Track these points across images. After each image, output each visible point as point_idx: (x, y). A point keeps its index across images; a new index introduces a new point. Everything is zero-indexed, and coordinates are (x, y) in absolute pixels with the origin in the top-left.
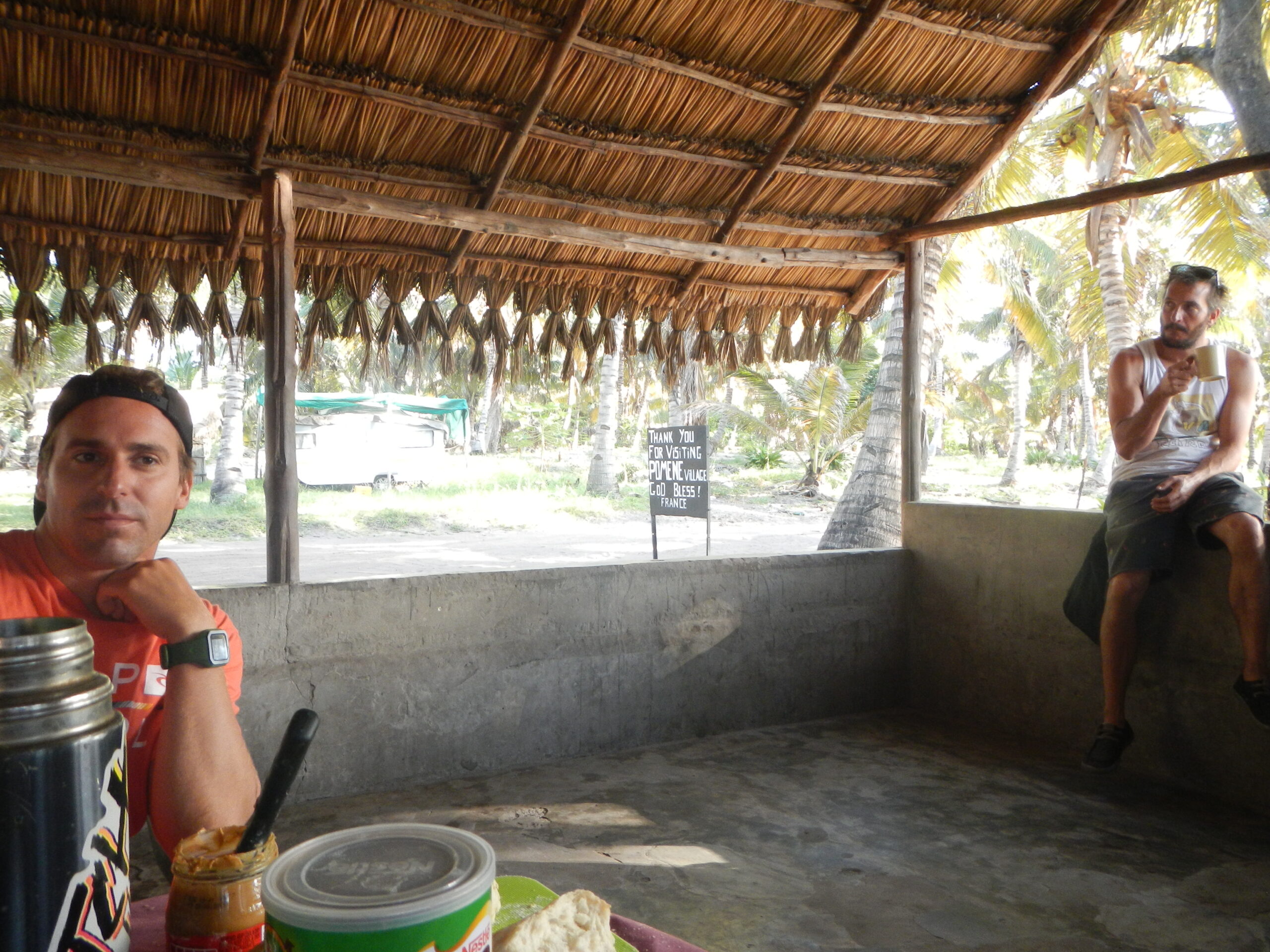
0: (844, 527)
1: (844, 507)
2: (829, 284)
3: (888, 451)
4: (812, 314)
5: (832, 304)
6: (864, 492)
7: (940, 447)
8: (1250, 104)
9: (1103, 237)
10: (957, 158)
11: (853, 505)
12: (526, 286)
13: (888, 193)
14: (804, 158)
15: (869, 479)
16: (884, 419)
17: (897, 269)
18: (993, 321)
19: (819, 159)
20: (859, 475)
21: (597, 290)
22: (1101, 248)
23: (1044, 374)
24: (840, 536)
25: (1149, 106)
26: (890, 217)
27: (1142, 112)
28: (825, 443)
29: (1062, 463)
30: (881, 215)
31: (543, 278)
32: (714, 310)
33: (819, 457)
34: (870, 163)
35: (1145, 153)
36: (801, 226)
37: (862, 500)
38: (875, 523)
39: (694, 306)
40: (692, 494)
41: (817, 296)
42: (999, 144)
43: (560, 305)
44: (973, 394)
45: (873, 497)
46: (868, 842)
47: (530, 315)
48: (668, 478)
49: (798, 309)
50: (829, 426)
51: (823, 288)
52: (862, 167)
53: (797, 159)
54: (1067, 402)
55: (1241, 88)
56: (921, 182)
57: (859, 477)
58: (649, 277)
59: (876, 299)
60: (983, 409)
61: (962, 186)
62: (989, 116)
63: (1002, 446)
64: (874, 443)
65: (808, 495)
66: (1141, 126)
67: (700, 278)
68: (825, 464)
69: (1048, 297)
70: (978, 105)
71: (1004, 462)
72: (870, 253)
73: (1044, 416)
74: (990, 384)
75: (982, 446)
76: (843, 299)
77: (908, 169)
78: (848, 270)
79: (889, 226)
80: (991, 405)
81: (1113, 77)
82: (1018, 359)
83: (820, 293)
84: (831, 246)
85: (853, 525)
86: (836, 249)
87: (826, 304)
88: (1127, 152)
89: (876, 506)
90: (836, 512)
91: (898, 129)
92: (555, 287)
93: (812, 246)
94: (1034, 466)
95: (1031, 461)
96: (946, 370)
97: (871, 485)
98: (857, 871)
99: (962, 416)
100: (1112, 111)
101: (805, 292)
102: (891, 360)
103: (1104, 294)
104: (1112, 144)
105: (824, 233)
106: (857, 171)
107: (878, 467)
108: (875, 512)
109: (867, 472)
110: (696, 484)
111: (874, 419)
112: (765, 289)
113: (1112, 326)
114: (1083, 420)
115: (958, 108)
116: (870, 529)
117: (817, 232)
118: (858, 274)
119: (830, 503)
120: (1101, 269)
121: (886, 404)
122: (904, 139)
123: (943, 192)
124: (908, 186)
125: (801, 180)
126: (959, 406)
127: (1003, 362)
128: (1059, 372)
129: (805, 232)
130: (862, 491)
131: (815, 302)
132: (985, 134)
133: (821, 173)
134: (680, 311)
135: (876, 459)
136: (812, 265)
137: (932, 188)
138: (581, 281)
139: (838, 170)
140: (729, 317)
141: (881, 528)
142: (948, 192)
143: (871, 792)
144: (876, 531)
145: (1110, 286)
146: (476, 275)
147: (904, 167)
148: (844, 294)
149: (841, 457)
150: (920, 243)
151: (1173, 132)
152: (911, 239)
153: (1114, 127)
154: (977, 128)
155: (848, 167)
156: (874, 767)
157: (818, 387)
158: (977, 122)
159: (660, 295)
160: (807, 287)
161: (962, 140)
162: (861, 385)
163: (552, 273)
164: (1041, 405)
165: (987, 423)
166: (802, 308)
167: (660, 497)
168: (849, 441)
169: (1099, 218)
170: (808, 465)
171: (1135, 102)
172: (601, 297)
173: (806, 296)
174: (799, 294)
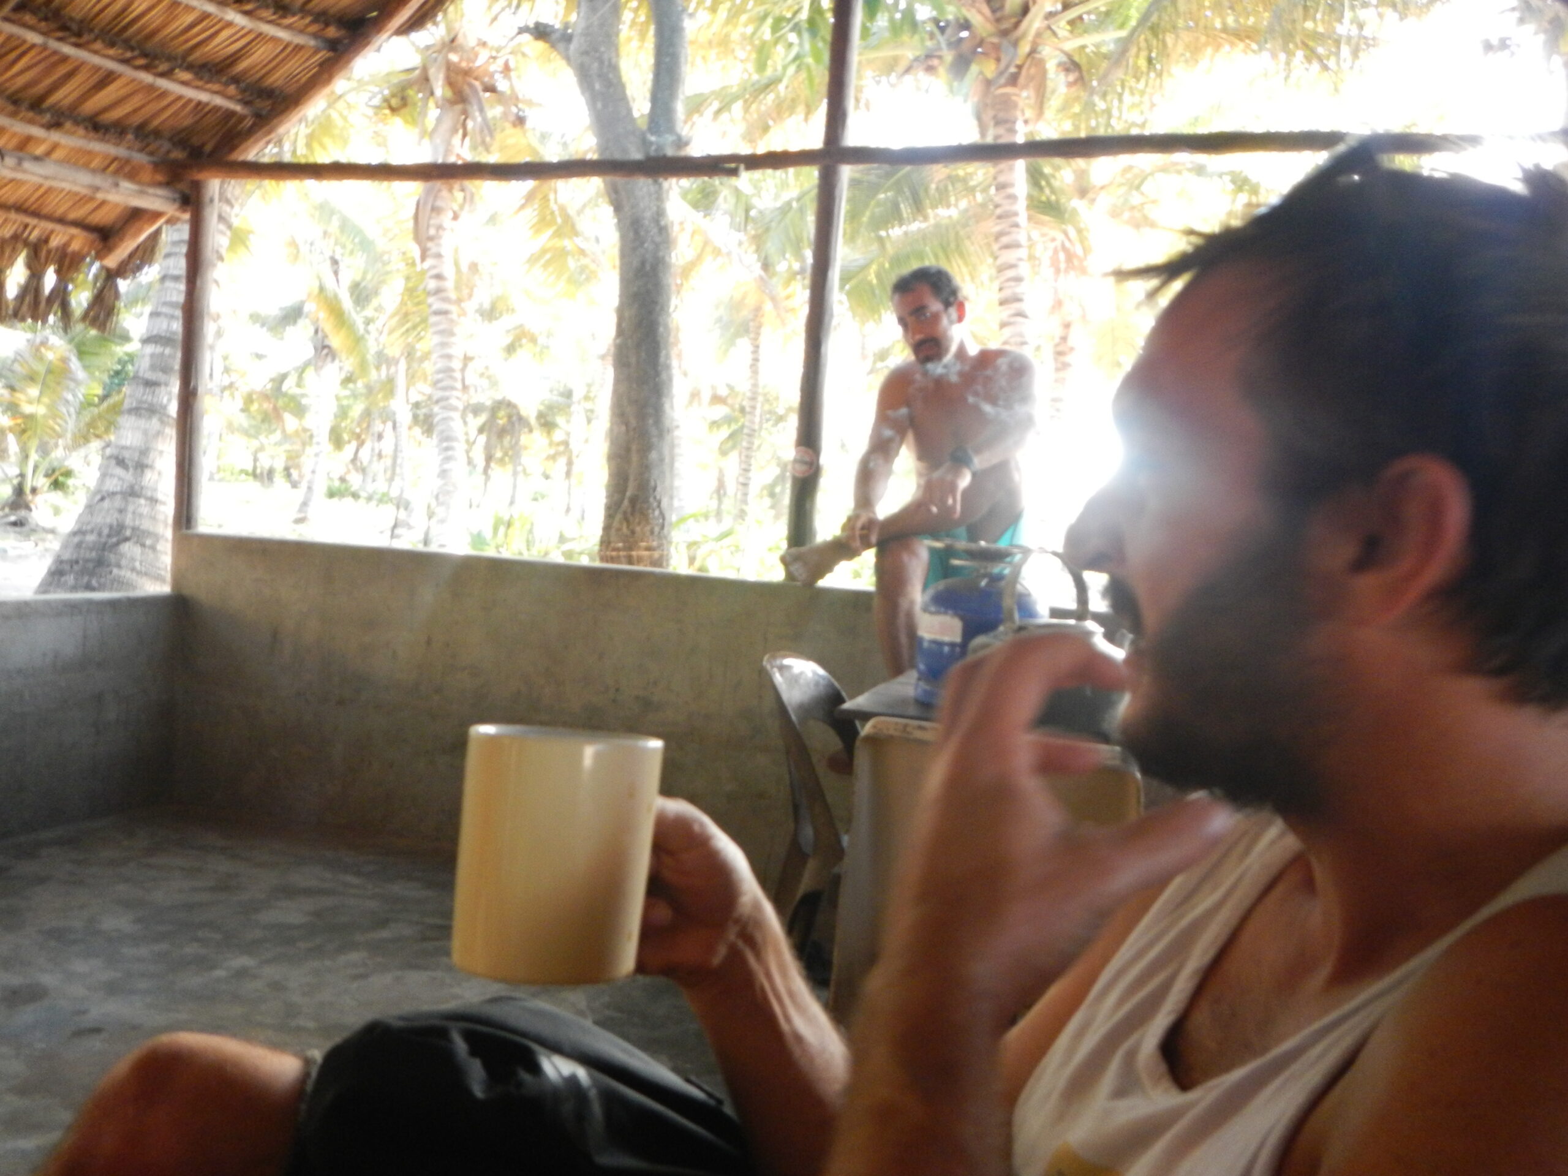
0: (76, 567)
1: (76, 539)
2: (73, 216)
3: (147, 466)
4: (43, 254)
5: (75, 246)
6: (108, 520)
7: (214, 471)
8: (605, 106)
9: (432, 232)
10: (269, 81)
11: (91, 538)
13: (169, 105)
14: (40, 20)
15: (118, 502)
16: (142, 423)
17: (178, 214)
18: (293, 315)
19: (64, 28)
20: (101, 496)
22: (430, 245)
23: (350, 389)
24: (70, 579)
25: (491, 89)
26: (170, 139)
27: (481, 93)
28: (44, 451)
29: (369, 499)
30: (157, 133)
33: (34, 471)
34: (145, 55)
35: (483, 142)
36: (31, 122)
37: (106, 531)
38: (123, 562)
41: (52, 232)
42: (325, 76)
44: (260, 405)
45: (121, 527)
46: (112, 989)
49: (20, 245)
50: (54, 430)
51: (61, 221)
52: (134, 58)
53: (28, 18)
54: (378, 426)
55: (597, 86)
56: (218, 101)
57: (102, 499)
59: (145, 252)
60: (273, 427)
61: (275, 121)
62: (315, 36)
63: (295, 474)
64: (126, 454)
65: (14, 524)
66: (482, 110)
68: (42, 482)
69: (361, 294)
70: (302, 18)
71: (300, 494)
72: (139, 183)
73: (349, 442)
74: (285, 395)
75: (271, 473)
76: (93, 242)
77: (201, 79)
78: (103, 203)
79: (168, 152)
80: (283, 421)
81: (452, 43)
82: (322, 367)
83: (58, 227)
84: (79, 160)
85: (90, 565)
86: (86, 166)
87: (66, 245)
88: (465, 135)
89: (127, 539)
90: (65, 546)
91: (189, 19)
93: (48, 154)
94: (335, 500)
95: (331, 494)
96: (227, 370)
97: (121, 511)
98: (96, 1030)
99: (246, 433)
100: (450, 83)
101: (32, 221)
102: (156, 343)
103: (431, 300)
104: (447, 124)
105: (69, 140)
106: (125, 61)
107: (132, 487)
108: (126, 548)
109: (114, 494)
111: (127, 422)
113: (437, 339)
114: (396, 450)
115: (274, 14)
116: (115, 571)
117: (55, 136)
118: (118, 211)
119: (50, 536)
120: (429, 269)
121: (145, 402)
122: (197, 35)
123: (248, 122)
124: (199, 103)
125: (33, 53)
126: (242, 420)
127: (301, 371)
128: (370, 390)
129: (36, 131)
130: (106, 517)
131: (48, 239)
132: (307, 59)
133: (67, 49)
135: (128, 476)
136: (47, 184)
137: (231, 114)
139: (96, 52)
141: (133, 569)
142: (254, 125)
143: (117, 922)
144: (125, 573)
145: (438, 291)
147: (196, 74)
148: (92, 236)
149: (68, 474)
150: (214, 185)
151: (514, 125)
152: (200, 176)
153: (452, 103)
154: (298, 48)
155: (111, 52)
156: (121, 888)
157: (36, 373)
158: (300, 40)
160: (36, 214)
161: (278, 60)
162: (105, 378)
164: (346, 427)
165: (278, 444)
166: (26, 243)
168: (82, 452)
169: (429, 207)
170: (15, 482)
171: (476, 79)
173: (34, 228)
174: (22, 223)
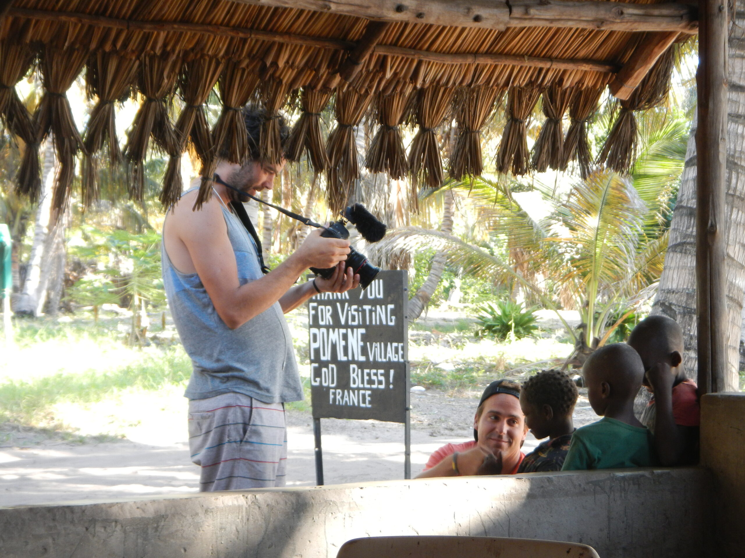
2: (582, 53)
4: (558, 98)
5: (589, 82)
12: (106, 58)
17: (687, 31)
21: (218, 64)
31: (133, 45)
32: (402, 93)
39: (370, 87)
40: (380, 383)
41: (565, 72)
43: (159, 86)
47: (112, 103)
48: (341, 357)
49: (535, 92)
51: (573, 60)
58: (299, 42)
64: (673, 299)
67: (380, 44)
76: (606, 74)
83: (570, 67)
87: (581, 81)
92: (152, 58)
101: (545, 65)
110: (388, 366)
112: (481, 61)
118: (626, 38)
131: (561, 80)
134: (348, 94)
136: (555, 25)
138: (192, 49)
140: (427, 103)
146: (28, 41)
159: (317, 70)
160: (549, 58)
163: (146, 38)
166: (541, 89)
167: (328, 388)
172: (224, 74)
173: (548, 71)
174: (535, 68)
